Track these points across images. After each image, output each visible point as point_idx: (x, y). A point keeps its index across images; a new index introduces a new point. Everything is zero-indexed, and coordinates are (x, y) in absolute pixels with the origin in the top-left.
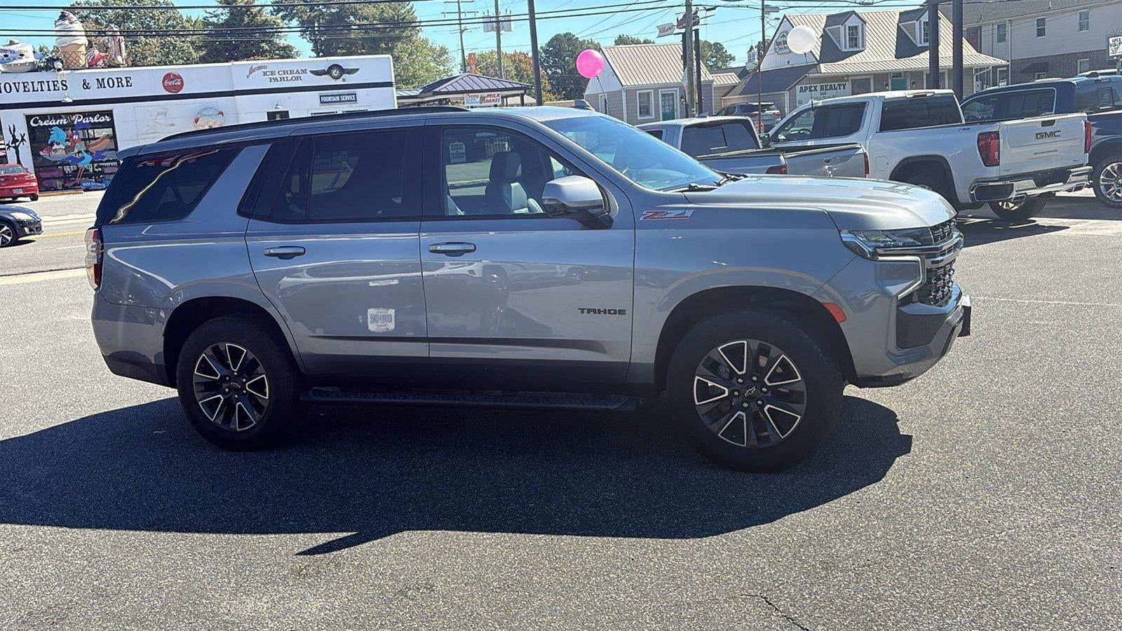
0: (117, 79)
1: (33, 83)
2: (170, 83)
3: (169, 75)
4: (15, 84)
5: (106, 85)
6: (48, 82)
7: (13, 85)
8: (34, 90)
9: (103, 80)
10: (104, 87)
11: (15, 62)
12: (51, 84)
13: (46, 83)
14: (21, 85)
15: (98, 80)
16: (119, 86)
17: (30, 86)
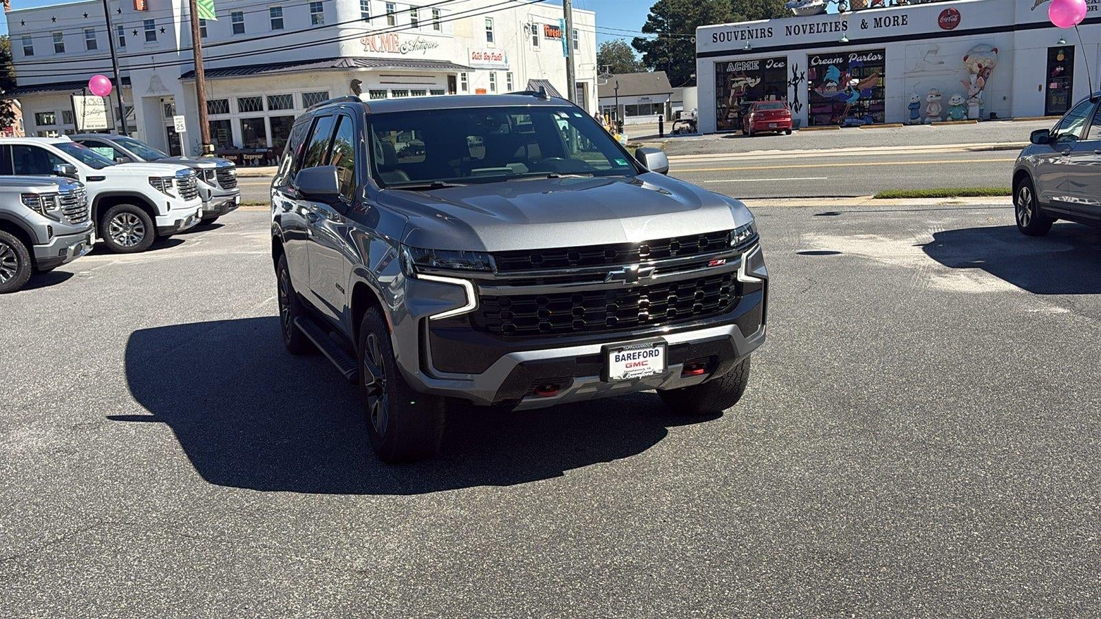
0: (894, 17)
1: (818, 24)
2: (946, 20)
3: (946, 11)
4: (803, 26)
5: (883, 24)
6: (831, 23)
7: (801, 28)
8: (818, 32)
9: (880, 19)
10: (881, 26)
11: (806, 6)
12: (833, 25)
13: (829, 25)
14: (808, 27)
15: (876, 19)
16: (894, 25)
17: (815, 28)
